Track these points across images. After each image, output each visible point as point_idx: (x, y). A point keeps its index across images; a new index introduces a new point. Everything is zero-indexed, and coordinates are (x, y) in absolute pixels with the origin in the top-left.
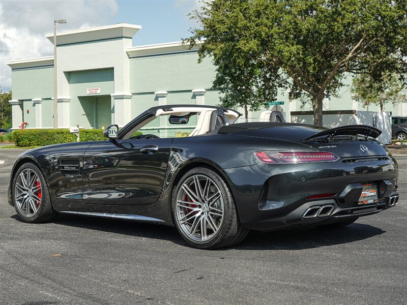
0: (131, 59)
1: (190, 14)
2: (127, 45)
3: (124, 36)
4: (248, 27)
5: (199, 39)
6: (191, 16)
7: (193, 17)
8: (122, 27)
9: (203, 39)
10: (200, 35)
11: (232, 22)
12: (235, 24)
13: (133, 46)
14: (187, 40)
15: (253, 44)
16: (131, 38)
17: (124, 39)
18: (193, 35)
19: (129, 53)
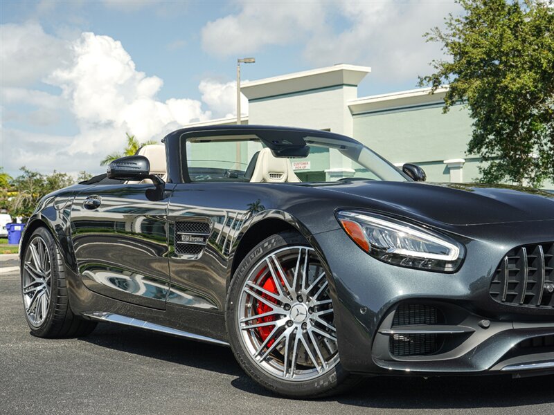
0: (354, 116)
1: (428, 34)
2: (350, 96)
3: (345, 83)
4: (519, 51)
5: (447, 77)
6: (429, 37)
7: (432, 39)
8: (342, 70)
9: (453, 77)
10: (448, 70)
11: (492, 43)
12: (499, 46)
13: (358, 97)
14: (427, 79)
15: (527, 79)
16: (356, 86)
17: (344, 87)
18: (436, 72)
19: (351, 107)
